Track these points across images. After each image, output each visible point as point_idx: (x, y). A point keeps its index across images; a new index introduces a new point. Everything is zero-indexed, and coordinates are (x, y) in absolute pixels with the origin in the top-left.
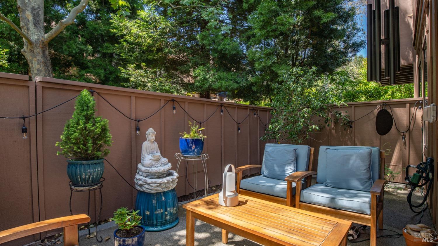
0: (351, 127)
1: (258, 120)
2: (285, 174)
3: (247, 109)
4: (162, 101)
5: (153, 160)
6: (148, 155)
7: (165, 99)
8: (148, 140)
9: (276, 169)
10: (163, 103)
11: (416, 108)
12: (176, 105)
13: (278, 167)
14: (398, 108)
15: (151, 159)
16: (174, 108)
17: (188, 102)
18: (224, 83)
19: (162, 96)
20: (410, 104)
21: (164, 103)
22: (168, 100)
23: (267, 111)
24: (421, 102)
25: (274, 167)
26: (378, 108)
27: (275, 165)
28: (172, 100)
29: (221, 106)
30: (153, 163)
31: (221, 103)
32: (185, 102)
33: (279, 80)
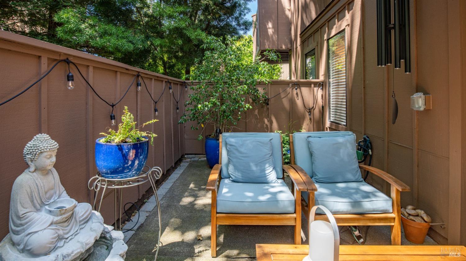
0: (268, 104)
1: (172, 97)
2: (265, 174)
3: (162, 81)
4: (44, 61)
5: (57, 223)
6: (38, 210)
7: (51, 57)
8: (32, 168)
9: (254, 168)
10: (46, 65)
11: (318, 88)
12: (74, 72)
13: (256, 165)
14: (303, 87)
15: (51, 224)
16: (70, 78)
17: (94, 67)
18: (113, 40)
19: (44, 50)
20: (314, 84)
21: (48, 67)
22: (56, 60)
23: (178, 84)
24: (322, 83)
25: (250, 166)
26: (290, 87)
27: (252, 164)
28: (64, 61)
29: (138, 76)
30: (61, 232)
31: (137, 71)
32: (88, 66)
33: (203, 46)
